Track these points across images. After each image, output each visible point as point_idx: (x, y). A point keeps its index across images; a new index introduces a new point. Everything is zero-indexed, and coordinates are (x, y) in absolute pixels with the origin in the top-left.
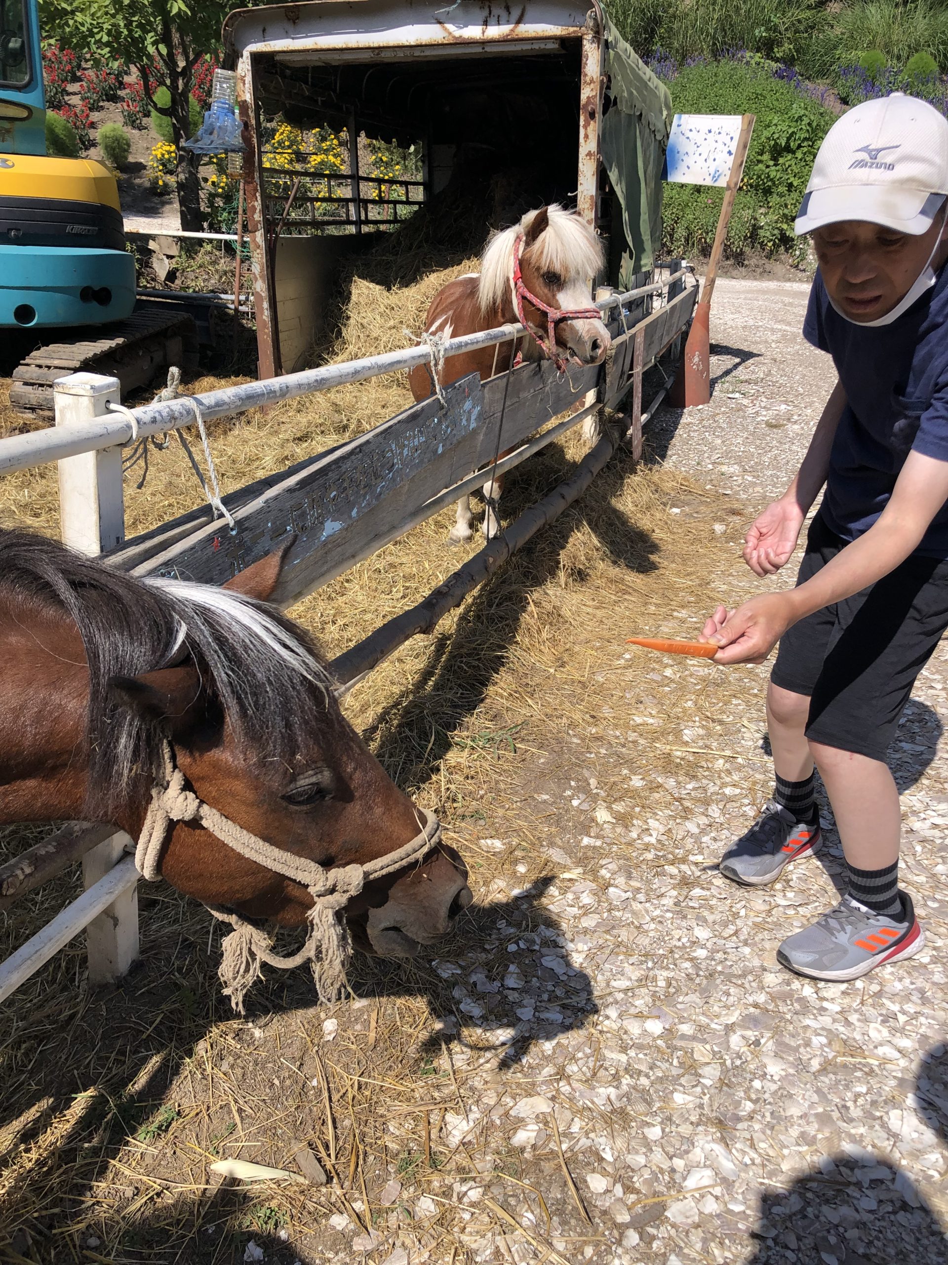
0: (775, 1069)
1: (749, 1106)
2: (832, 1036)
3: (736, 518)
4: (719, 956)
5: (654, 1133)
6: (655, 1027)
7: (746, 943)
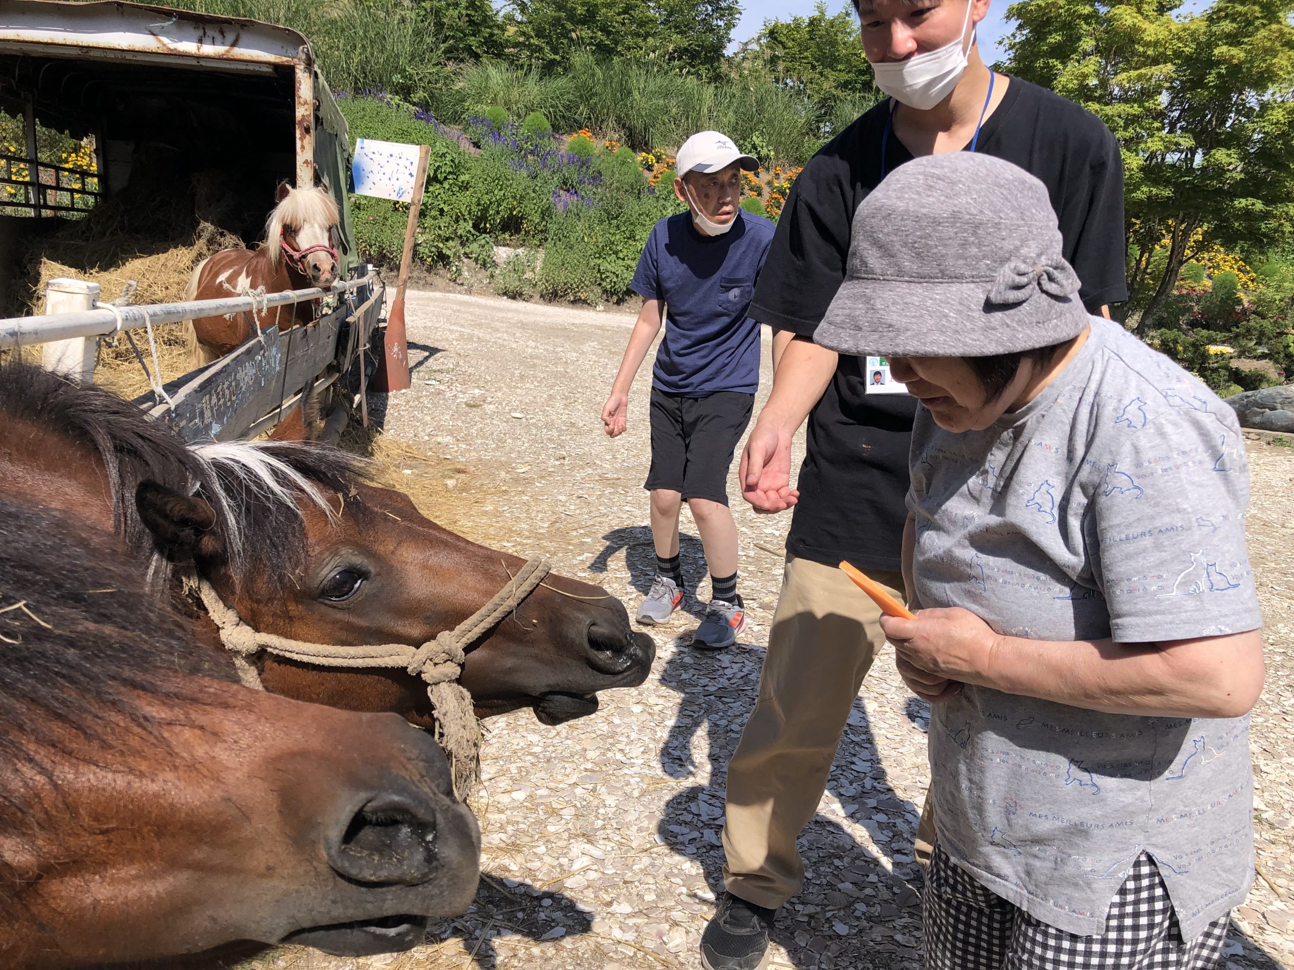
0: (611, 800)
1: (600, 823)
2: (642, 777)
3: (462, 476)
4: (551, 749)
5: (542, 849)
6: (520, 796)
7: (567, 738)
